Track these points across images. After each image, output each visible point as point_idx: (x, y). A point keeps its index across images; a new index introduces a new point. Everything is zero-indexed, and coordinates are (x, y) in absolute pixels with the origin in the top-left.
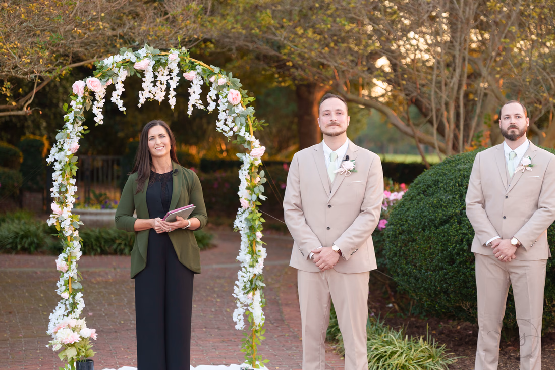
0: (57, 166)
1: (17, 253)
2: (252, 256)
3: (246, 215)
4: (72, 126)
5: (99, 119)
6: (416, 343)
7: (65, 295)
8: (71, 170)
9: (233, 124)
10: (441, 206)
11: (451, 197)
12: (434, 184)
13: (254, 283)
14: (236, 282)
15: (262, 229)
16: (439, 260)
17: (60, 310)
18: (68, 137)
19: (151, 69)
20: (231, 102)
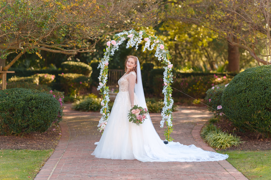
0: (101, 71)
1: (88, 111)
2: (168, 103)
3: (166, 88)
4: (106, 57)
6: (228, 136)
7: (104, 114)
8: (106, 71)
9: (162, 56)
10: (240, 86)
11: (243, 83)
12: (239, 79)
13: (168, 111)
14: (162, 111)
15: (172, 93)
16: (237, 106)
17: (102, 119)
18: (105, 60)
19: (133, 37)
20: (161, 48)
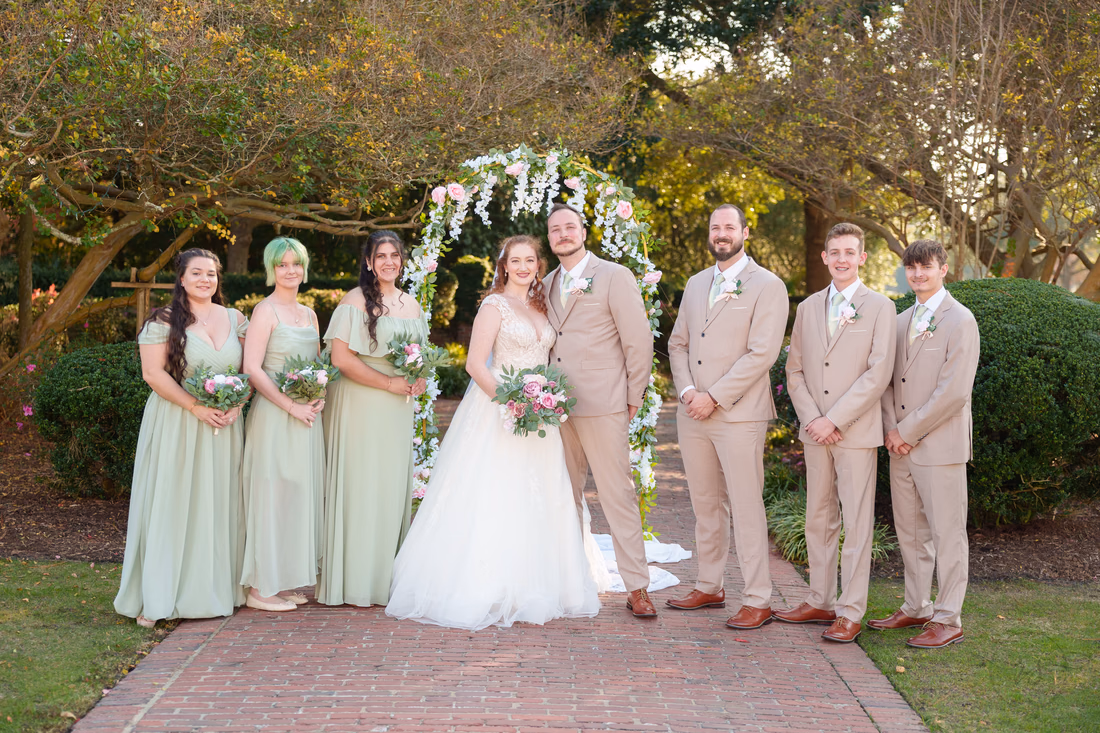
0: (412, 289)
4: (429, 241)
5: (455, 233)
7: (419, 440)
8: (428, 292)
9: (623, 243)
13: (642, 436)
18: (425, 253)
19: (525, 174)
20: (621, 215)
